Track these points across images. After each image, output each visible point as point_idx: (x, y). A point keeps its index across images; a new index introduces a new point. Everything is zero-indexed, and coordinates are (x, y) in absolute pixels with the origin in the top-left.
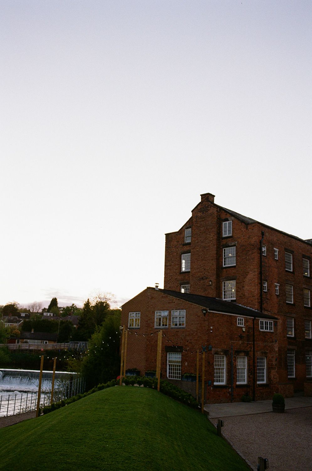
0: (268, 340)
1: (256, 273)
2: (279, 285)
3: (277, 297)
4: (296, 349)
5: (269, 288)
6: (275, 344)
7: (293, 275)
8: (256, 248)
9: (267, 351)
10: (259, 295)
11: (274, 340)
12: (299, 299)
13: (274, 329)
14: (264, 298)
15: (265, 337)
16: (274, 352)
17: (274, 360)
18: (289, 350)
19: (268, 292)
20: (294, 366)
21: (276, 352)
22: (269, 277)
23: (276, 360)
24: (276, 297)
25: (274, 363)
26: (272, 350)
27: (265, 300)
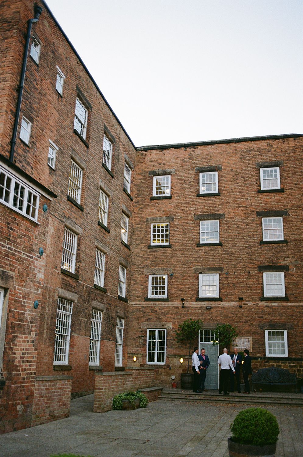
0: (19, 240)
1: (8, 84)
2: (58, 149)
3: (51, 174)
4: (76, 301)
5: (33, 140)
6: (37, 260)
7: (86, 148)
8: (15, 27)
9: (11, 273)
10: (7, 140)
11: (35, 248)
12: (91, 203)
13: (38, 217)
14: (18, 154)
15: (11, 229)
16: (32, 281)
17: (29, 304)
18: (61, 298)
19: (30, 146)
20: (68, 339)
21: (39, 283)
22: (38, 116)
23: (36, 307)
24: (47, 170)
25: (28, 314)
26: (28, 275)
27: (21, 162)
